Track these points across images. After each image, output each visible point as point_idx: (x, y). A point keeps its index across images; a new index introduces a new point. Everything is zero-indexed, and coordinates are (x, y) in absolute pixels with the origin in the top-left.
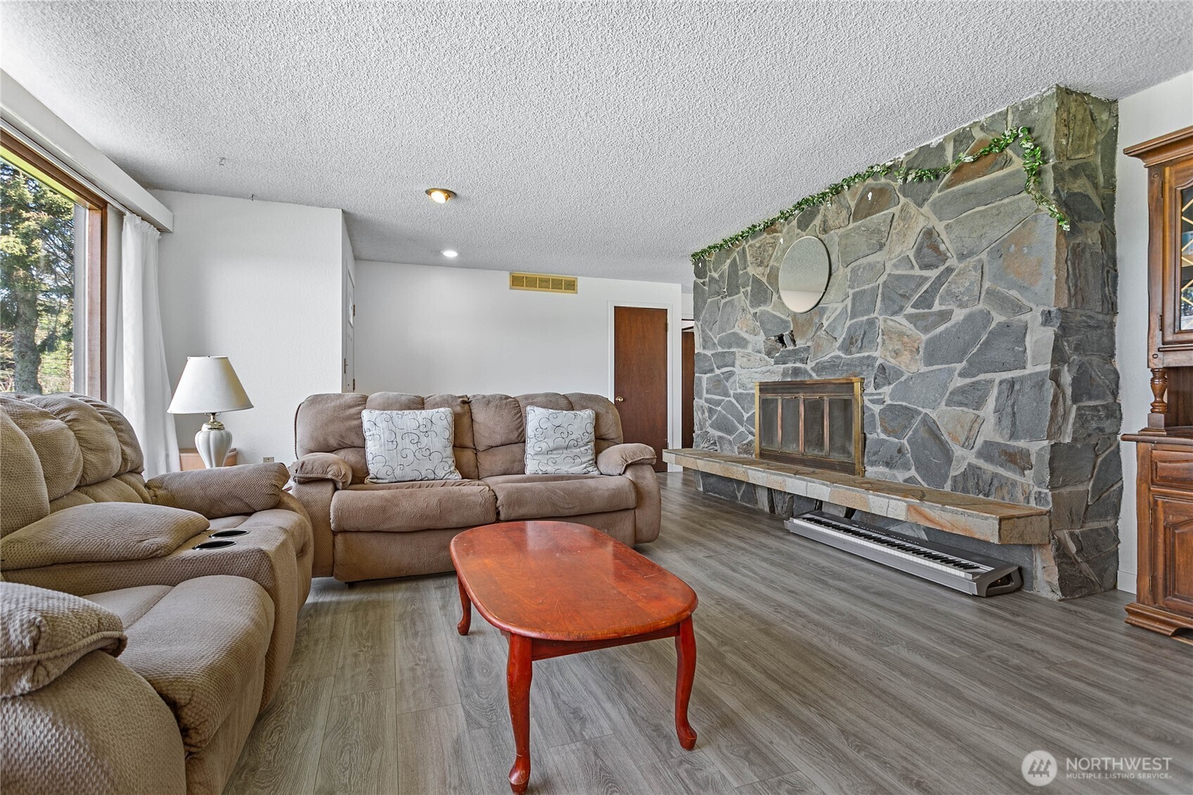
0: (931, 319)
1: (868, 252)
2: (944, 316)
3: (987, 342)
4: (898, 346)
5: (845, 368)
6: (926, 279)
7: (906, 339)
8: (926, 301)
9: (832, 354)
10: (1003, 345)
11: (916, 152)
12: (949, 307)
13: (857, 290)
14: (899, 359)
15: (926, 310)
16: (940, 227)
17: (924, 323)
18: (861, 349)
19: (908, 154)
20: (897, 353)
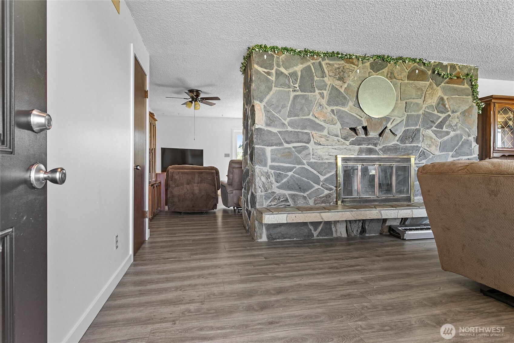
0: (443, 134)
1: (416, 97)
2: (448, 133)
3: (462, 145)
4: (430, 143)
5: (403, 150)
6: (440, 117)
7: (433, 140)
8: (440, 126)
9: (394, 143)
10: (467, 147)
11: (437, 63)
12: (449, 130)
13: (409, 113)
14: (431, 149)
15: (441, 130)
16: (445, 98)
17: (440, 135)
18: (411, 142)
19: (435, 62)
20: (430, 146)
